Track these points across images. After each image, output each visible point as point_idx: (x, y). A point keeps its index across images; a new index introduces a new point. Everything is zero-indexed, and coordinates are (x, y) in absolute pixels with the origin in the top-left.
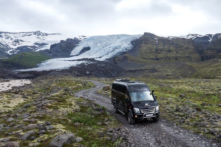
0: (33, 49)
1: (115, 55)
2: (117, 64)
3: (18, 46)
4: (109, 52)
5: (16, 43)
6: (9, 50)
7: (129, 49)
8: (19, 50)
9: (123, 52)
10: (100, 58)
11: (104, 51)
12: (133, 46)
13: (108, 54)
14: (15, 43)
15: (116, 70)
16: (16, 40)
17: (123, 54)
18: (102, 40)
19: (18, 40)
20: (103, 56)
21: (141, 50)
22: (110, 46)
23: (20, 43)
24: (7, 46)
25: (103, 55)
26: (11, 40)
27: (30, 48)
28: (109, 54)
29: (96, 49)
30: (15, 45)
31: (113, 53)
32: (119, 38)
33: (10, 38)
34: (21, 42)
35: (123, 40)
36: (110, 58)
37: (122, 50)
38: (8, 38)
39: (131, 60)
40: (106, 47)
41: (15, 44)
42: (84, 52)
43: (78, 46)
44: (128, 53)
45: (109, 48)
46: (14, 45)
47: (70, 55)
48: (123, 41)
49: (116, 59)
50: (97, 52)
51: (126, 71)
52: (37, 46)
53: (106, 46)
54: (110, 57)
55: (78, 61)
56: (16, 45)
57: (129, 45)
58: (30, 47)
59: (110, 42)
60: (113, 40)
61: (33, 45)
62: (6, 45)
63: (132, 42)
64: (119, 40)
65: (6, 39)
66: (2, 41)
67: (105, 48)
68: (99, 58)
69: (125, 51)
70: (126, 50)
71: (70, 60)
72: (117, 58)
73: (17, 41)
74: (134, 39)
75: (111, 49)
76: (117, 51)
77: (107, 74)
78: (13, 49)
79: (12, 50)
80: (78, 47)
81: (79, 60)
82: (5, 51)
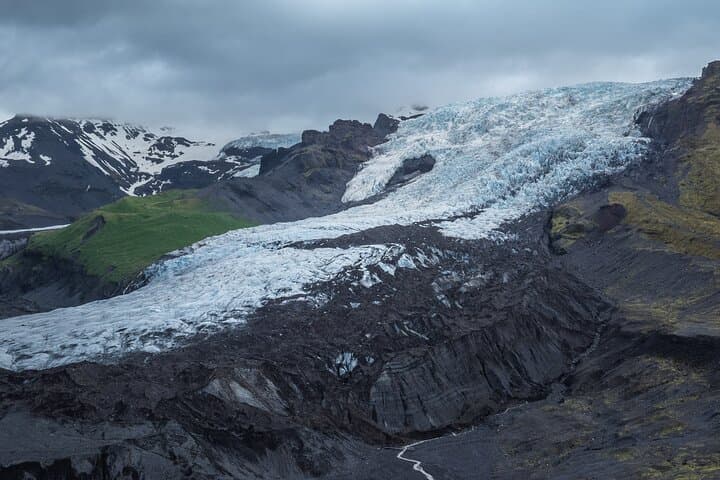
0: (218, 174)
1: (555, 198)
2: (563, 252)
3: (168, 162)
4: (523, 181)
5: (161, 153)
6: (133, 181)
7: (632, 156)
8: (168, 182)
9: (596, 177)
10: (472, 215)
11: (498, 175)
12: (648, 140)
13: (513, 194)
14: (157, 151)
15: (554, 322)
16: (163, 141)
17: (594, 191)
18: (492, 118)
19: (168, 140)
20: (489, 203)
21: (701, 164)
22: (526, 146)
23: (176, 152)
24: (131, 164)
25: (492, 197)
26: (146, 140)
27: (206, 168)
28: (522, 193)
29: (460, 164)
30: (159, 161)
31: (541, 183)
32: (572, 102)
33: (142, 135)
34: (178, 148)
35: (594, 110)
36: (523, 216)
37: (593, 166)
38: (136, 134)
39: (651, 233)
40: (508, 155)
41: (157, 157)
42: (403, 182)
43: (381, 152)
44: (626, 182)
45: (521, 159)
46: (153, 160)
47: (344, 200)
48: (593, 113)
49: (560, 224)
50: (461, 181)
51: (627, 336)
52: (231, 160)
53: (508, 147)
54: (523, 210)
55: (338, 251)
56: (162, 161)
57: (626, 135)
58: (208, 164)
59: (529, 124)
60: (543, 115)
61: (218, 159)
62: (125, 160)
63: (641, 120)
64: (576, 113)
65: (128, 137)
66: (114, 149)
67: (500, 161)
68: (466, 215)
69: (608, 170)
70: (614, 162)
71: (298, 245)
72: (567, 214)
73: (166, 145)
74: (655, 101)
75: (533, 163)
76: (564, 171)
77: (490, 365)
78: (148, 176)
79: (144, 182)
80: (383, 158)
81: (344, 242)
82: (118, 185)
